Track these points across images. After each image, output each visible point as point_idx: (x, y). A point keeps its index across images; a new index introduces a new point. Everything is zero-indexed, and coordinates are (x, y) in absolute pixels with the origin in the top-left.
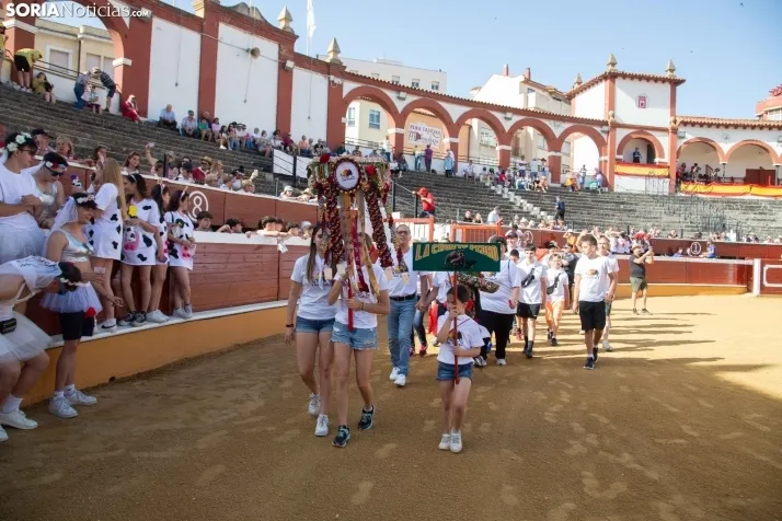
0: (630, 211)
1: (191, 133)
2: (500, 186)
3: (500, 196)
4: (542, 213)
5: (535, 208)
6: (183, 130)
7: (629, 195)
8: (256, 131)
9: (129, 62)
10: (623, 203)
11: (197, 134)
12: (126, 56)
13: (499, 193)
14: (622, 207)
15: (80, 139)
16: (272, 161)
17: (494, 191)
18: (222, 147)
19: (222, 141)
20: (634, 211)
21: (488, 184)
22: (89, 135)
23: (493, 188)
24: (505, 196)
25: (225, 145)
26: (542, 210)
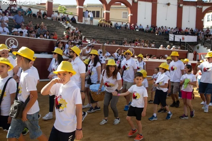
1: (148, 31)
6: (146, 31)
8: (169, 28)
9: (132, 15)
11: (149, 31)
12: (131, 13)
15: (114, 37)
16: (169, 37)
18: (156, 35)
19: (156, 33)
22: (117, 36)
25: (157, 34)
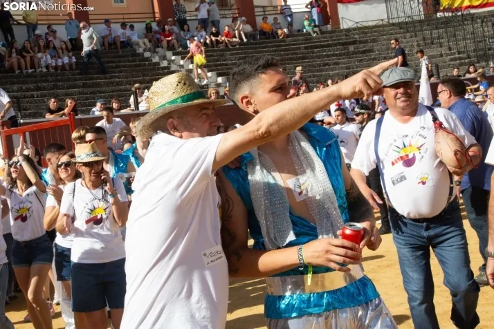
0: (364, 52)
2: (159, 50)
3: (158, 64)
4: (220, 80)
5: (209, 74)
7: (363, 30)
10: (354, 43)
13: (156, 59)
14: (351, 48)
17: (148, 59)
20: (371, 51)
21: (141, 50)
23: (147, 54)
24: (165, 64)
26: (219, 75)
